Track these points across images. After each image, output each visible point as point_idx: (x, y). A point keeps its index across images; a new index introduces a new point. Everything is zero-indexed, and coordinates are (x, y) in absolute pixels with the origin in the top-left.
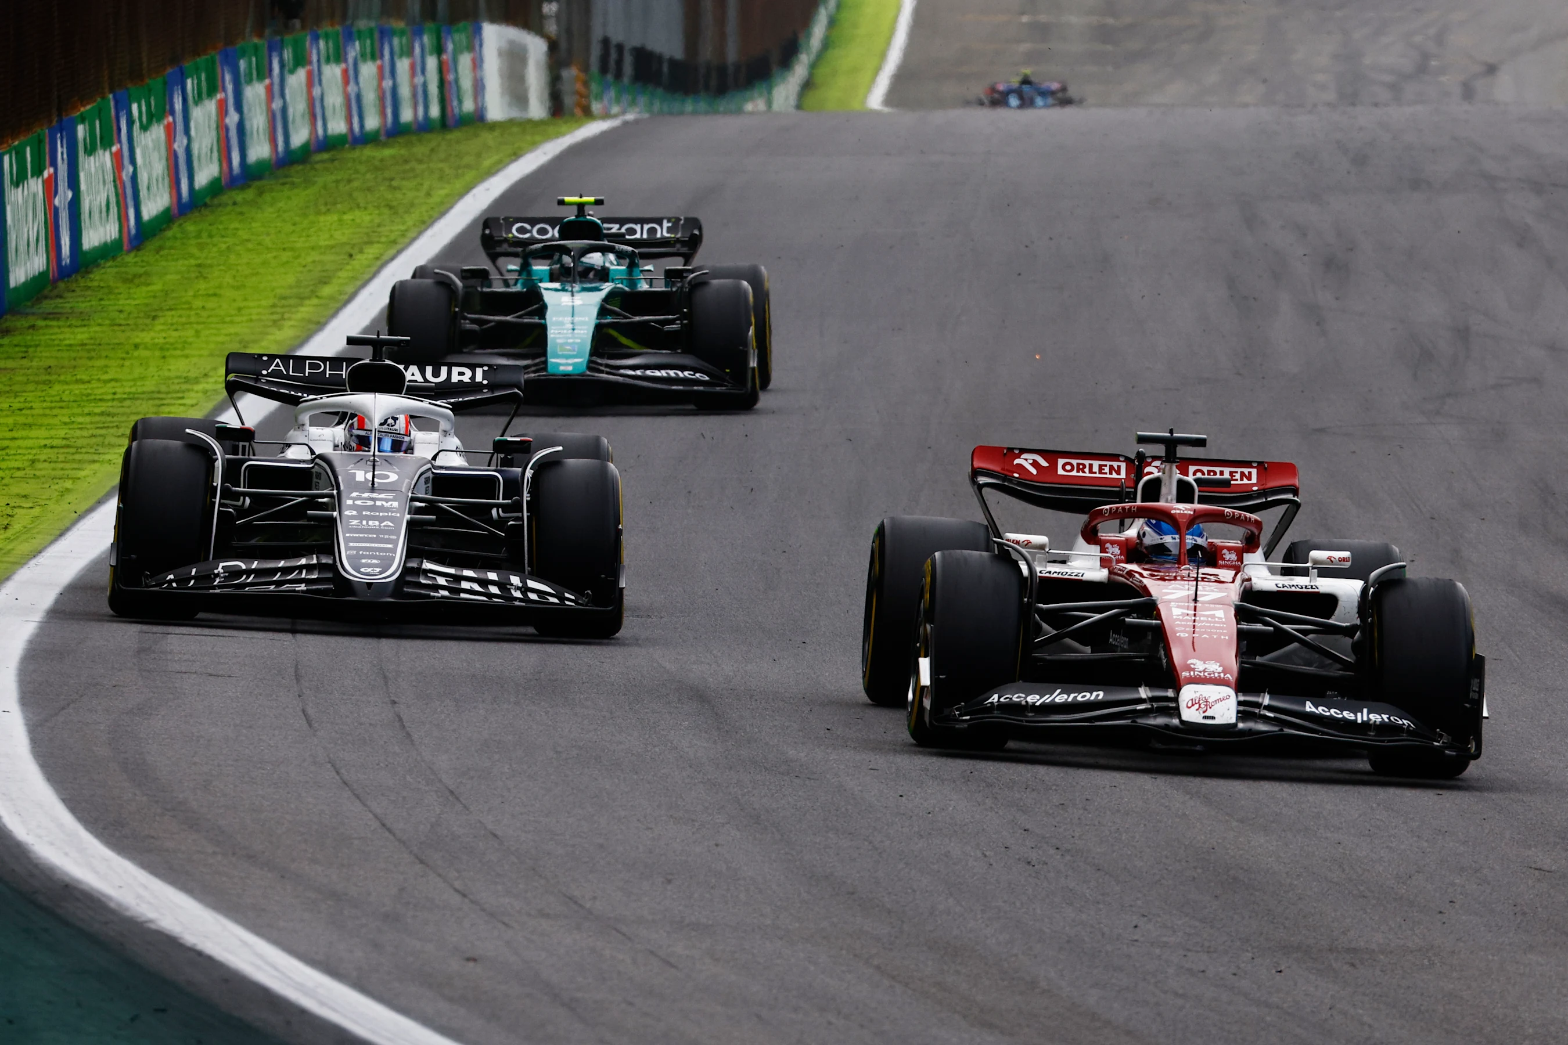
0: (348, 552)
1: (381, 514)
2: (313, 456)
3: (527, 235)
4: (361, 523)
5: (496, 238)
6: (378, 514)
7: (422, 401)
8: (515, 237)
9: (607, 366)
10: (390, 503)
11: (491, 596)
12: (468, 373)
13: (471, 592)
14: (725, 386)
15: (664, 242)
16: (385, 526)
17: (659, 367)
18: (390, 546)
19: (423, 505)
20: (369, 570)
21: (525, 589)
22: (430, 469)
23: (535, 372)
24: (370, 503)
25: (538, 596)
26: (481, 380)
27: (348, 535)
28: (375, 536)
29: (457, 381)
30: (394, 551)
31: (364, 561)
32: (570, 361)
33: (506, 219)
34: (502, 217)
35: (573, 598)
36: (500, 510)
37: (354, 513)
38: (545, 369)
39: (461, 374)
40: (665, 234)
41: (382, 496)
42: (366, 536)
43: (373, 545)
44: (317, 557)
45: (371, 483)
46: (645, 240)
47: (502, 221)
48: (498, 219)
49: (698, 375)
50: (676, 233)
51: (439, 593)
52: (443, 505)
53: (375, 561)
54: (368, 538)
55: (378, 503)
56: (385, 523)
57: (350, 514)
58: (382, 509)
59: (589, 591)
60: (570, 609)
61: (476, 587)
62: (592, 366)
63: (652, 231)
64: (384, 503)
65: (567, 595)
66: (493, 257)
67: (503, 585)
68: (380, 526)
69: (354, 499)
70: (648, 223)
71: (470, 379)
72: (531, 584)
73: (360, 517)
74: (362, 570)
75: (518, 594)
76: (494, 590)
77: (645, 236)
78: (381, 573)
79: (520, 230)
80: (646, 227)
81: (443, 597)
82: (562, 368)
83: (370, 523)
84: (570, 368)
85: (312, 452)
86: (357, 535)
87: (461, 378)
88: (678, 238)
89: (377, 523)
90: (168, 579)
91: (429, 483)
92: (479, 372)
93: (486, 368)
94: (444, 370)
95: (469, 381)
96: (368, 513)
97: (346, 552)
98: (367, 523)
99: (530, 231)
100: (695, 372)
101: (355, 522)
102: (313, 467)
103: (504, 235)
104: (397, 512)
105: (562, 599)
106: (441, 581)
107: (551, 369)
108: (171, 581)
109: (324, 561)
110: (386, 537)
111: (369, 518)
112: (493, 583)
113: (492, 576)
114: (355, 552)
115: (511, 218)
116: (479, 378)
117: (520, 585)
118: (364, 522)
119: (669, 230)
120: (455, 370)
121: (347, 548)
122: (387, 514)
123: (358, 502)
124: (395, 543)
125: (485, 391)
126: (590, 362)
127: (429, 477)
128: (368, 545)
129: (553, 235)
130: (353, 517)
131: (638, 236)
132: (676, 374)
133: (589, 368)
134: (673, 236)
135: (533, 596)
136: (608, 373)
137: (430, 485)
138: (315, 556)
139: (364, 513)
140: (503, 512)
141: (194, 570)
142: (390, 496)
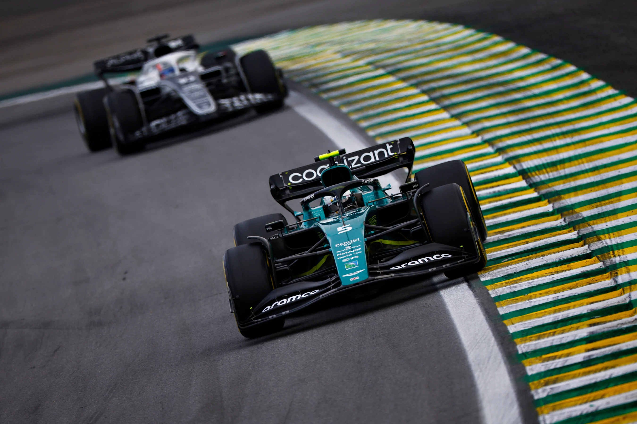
3: (301, 180)
5: (280, 189)
8: (292, 184)
9: (381, 268)
14: (464, 258)
15: (391, 160)
17: (416, 258)
23: (334, 287)
32: (355, 273)
33: (283, 174)
34: (280, 173)
38: (340, 283)
40: (390, 154)
46: (378, 161)
47: (281, 176)
48: (278, 175)
49: (443, 255)
50: (397, 152)
62: (371, 272)
63: (381, 154)
66: (282, 203)
70: (377, 150)
77: (377, 159)
79: (294, 178)
80: (376, 152)
82: (352, 280)
84: (357, 278)
88: (399, 154)
99: (302, 177)
100: (441, 254)
103: (285, 185)
107: (344, 283)
115: (286, 172)
119: (392, 150)
126: (369, 269)
129: (317, 175)
131: (373, 160)
132: (428, 259)
133: (370, 274)
134: (396, 153)
136: (383, 274)
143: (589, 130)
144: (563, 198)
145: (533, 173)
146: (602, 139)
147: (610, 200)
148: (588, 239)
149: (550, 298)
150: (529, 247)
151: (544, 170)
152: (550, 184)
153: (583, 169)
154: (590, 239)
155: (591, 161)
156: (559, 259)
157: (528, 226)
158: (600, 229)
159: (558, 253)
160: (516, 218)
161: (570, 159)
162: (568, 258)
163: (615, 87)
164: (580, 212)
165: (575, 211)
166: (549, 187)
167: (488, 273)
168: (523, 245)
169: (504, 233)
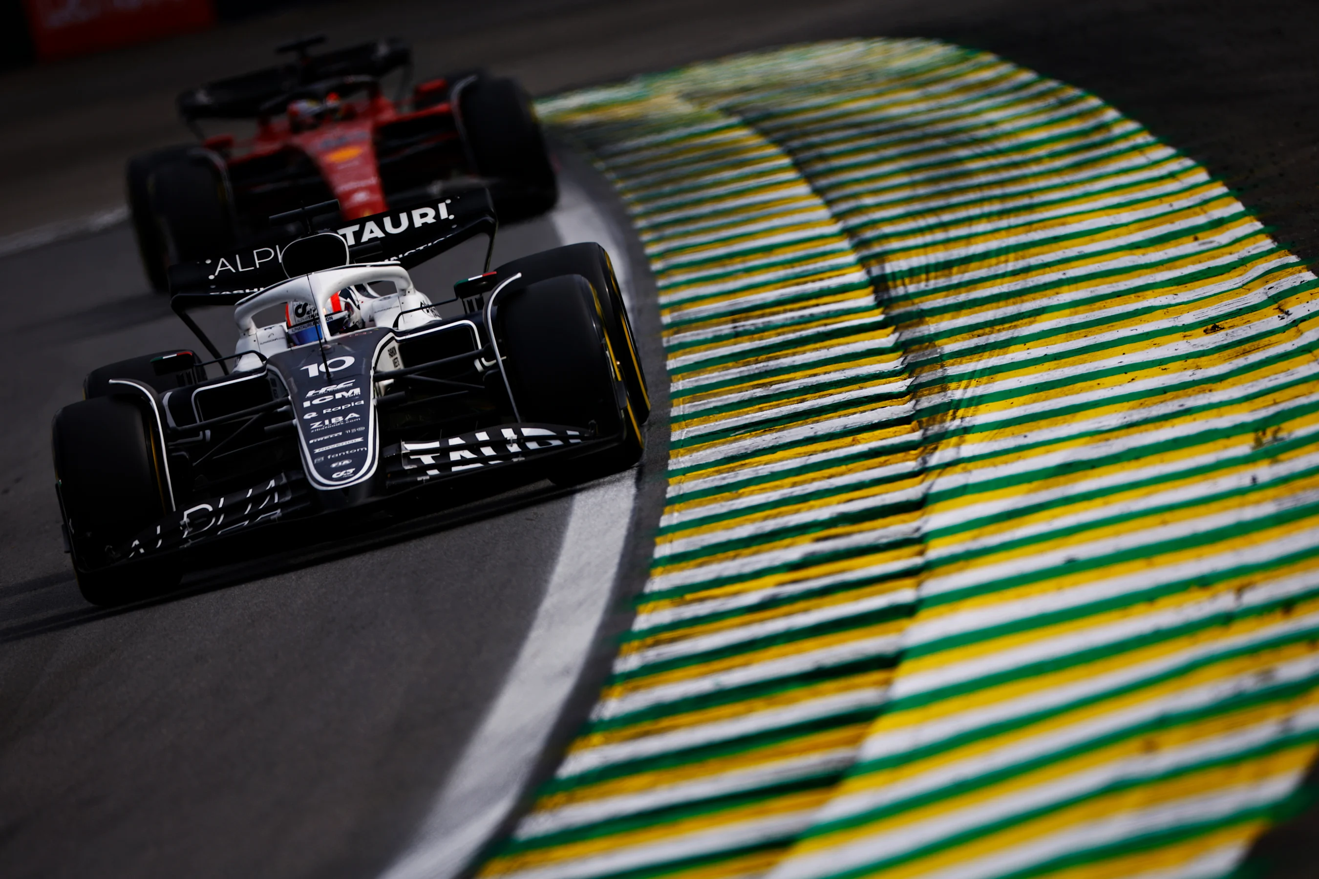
0: (315, 461)
1: (343, 407)
2: (264, 362)
4: (323, 423)
6: (340, 408)
7: (365, 266)
10: (351, 391)
11: (485, 459)
12: (431, 212)
13: (463, 461)
16: (350, 419)
18: (359, 440)
19: (391, 381)
20: (342, 474)
21: (522, 440)
22: (392, 339)
24: (329, 398)
25: (539, 444)
26: (446, 216)
27: (311, 442)
28: (341, 434)
29: (420, 225)
30: (365, 443)
31: (334, 465)
35: (577, 433)
36: (483, 359)
37: (314, 414)
39: (424, 215)
41: (341, 386)
42: (331, 436)
43: (341, 444)
44: (287, 476)
45: (326, 375)
51: (427, 474)
52: (412, 376)
53: (346, 462)
54: (334, 437)
55: (338, 396)
56: (349, 416)
57: (309, 417)
58: (343, 400)
59: (593, 421)
60: (577, 448)
61: (468, 455)
64: (345, 393)
65: (570, 433)
67: (499, 443)
68: (344, 421)
69: (311, 399)
71: (434, 218)
72: (527, 432)
73: (321, 418)
74: (335, 476)
75: (514, 448)
76: (488, 451)
78: (355, 473)
81: (433, 478)
83: (333, 420)
85: (262, 358)
86: (322, 439)
87: (424, 220)
89: (341, 419)
90: (133, 545)
91: (395, 354)
92: (443, 209)
93: (448, 201)
94: (404, 217)
95: (434, 221)
96: (329, 410)
97: (313, 462)
98: (330, 422)
101: (316, 425)
102: (266, 375)
104: (359, 400)
105: (565, 438)
106: (427, 460)
108: (137, 547)
109: (294, 478)
110: (354, 430)
111: (330, 416)
112: (485, 444)
113: (482, 436)
114: (323, 458)
116: (444, 214)
117: (515, 437)
118: (327, 422)
120: (416, 214)
121: (314, 456)
122: (349, 405)
123: (316, 402)
124: (365, 434)
125: (454, 226)
127: (394, 348)
128: (335, 446)
130: (314, 420)
135: (532, 445)
137: (398, 355)
138: (283, 474)
139: (325, 412)
140: (487, 360)
141: (159, 528)
142: (350, 383)
143: (1053, 207)
144: (927, 323)
145: (899, 282)
146: (1069, 219)
147: (1013, 324)
148: (922, 391)
149: (774, 496)
150: (801, 408)
151: (923, 276)
152: (916, 301)
153: (1000, 272)
154: (926, 390)
155: (1023, 258)
156: (842, 427)
157: (825, 373)
158: (958, 373)
159: (847, 417)
160: (811, 360)
161: (985, 256)
162: (862, 425)
163: (1152, 133)
164: (941, 346)
165: (934, 344)
166: (913, 304)
167: (691, 456)
168: (793, 405)
169: (771, 385)
